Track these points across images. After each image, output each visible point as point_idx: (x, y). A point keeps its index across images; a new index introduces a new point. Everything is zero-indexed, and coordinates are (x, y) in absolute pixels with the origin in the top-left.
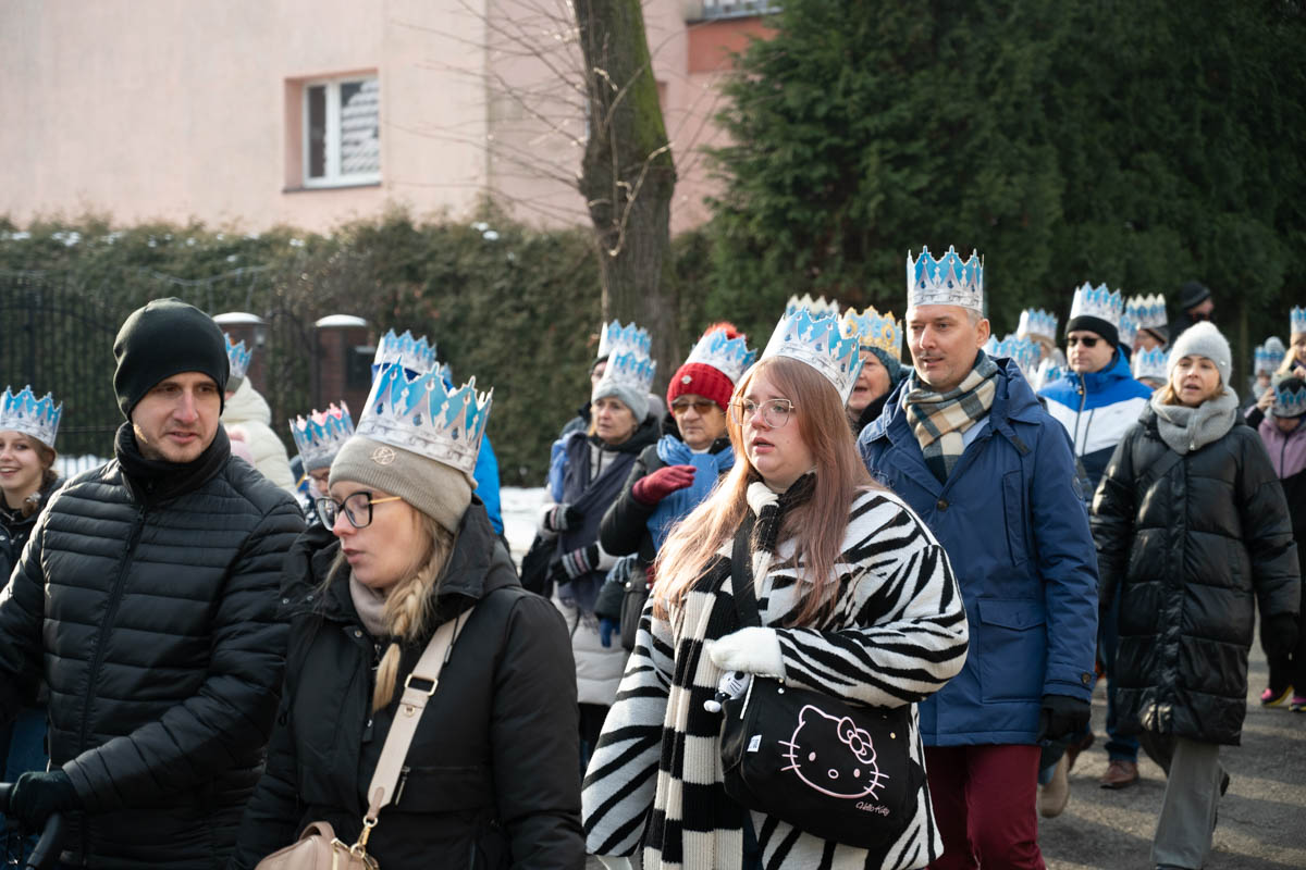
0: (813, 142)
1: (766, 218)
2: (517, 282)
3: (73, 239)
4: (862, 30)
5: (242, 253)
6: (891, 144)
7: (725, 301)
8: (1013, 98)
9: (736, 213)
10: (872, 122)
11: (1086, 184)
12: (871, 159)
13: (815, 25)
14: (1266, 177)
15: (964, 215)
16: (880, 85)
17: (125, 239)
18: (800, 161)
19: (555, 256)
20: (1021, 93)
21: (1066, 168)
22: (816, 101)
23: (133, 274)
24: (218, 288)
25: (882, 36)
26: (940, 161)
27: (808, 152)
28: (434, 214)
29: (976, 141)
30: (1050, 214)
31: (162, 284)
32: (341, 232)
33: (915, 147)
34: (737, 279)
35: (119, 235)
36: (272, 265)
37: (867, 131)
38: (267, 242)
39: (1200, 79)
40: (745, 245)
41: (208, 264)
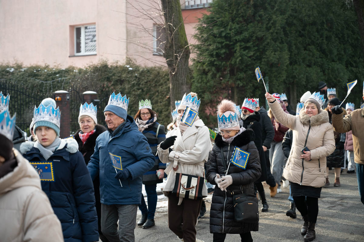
0: (222, 43)
1: (208, 64)
2: (138, 82)
3: (12, 70)
4: (235, 12)
5: (61, 74)
6: (243, 43)
7: (197, 87)
8: (276, 31)
9: (200, 62)
10: (238, 38)
11: (295, 55)
12: (237, 47)
13: (221, 11)
14: (343, 53)
15: (262, 63)
16: (239, 27)
17: (27, 70)
18: (218, 48)
19: (148, 74)
20: (278, 29)
21: (290, 50)
22: (222, 32)
23: (29, 80)
24: (54, 83)
25: (240, 14)
26: (256, 48)
27: (220, 46)
28: (114, 63)
29: (266, 43)
30: (286, 62)
31: (38, 82)
32: (88, 68)
33: (249, 45)
34: (200, 81)
35: (25, 69)
36: (69, 77)
37: (236, 40)
38: (67, 70)
39: (325, 26)
40: (202, 71)
41: (51, 77)
